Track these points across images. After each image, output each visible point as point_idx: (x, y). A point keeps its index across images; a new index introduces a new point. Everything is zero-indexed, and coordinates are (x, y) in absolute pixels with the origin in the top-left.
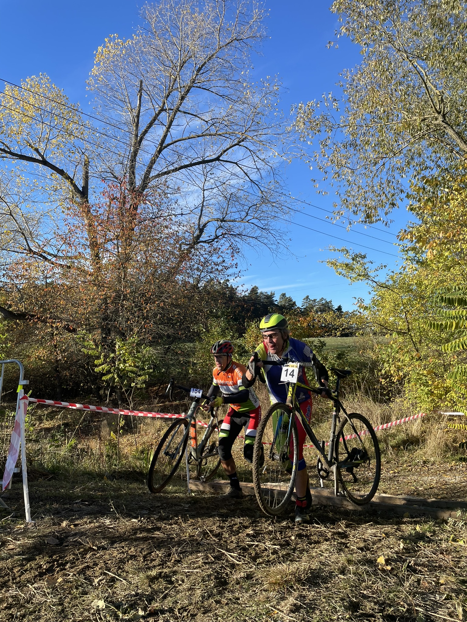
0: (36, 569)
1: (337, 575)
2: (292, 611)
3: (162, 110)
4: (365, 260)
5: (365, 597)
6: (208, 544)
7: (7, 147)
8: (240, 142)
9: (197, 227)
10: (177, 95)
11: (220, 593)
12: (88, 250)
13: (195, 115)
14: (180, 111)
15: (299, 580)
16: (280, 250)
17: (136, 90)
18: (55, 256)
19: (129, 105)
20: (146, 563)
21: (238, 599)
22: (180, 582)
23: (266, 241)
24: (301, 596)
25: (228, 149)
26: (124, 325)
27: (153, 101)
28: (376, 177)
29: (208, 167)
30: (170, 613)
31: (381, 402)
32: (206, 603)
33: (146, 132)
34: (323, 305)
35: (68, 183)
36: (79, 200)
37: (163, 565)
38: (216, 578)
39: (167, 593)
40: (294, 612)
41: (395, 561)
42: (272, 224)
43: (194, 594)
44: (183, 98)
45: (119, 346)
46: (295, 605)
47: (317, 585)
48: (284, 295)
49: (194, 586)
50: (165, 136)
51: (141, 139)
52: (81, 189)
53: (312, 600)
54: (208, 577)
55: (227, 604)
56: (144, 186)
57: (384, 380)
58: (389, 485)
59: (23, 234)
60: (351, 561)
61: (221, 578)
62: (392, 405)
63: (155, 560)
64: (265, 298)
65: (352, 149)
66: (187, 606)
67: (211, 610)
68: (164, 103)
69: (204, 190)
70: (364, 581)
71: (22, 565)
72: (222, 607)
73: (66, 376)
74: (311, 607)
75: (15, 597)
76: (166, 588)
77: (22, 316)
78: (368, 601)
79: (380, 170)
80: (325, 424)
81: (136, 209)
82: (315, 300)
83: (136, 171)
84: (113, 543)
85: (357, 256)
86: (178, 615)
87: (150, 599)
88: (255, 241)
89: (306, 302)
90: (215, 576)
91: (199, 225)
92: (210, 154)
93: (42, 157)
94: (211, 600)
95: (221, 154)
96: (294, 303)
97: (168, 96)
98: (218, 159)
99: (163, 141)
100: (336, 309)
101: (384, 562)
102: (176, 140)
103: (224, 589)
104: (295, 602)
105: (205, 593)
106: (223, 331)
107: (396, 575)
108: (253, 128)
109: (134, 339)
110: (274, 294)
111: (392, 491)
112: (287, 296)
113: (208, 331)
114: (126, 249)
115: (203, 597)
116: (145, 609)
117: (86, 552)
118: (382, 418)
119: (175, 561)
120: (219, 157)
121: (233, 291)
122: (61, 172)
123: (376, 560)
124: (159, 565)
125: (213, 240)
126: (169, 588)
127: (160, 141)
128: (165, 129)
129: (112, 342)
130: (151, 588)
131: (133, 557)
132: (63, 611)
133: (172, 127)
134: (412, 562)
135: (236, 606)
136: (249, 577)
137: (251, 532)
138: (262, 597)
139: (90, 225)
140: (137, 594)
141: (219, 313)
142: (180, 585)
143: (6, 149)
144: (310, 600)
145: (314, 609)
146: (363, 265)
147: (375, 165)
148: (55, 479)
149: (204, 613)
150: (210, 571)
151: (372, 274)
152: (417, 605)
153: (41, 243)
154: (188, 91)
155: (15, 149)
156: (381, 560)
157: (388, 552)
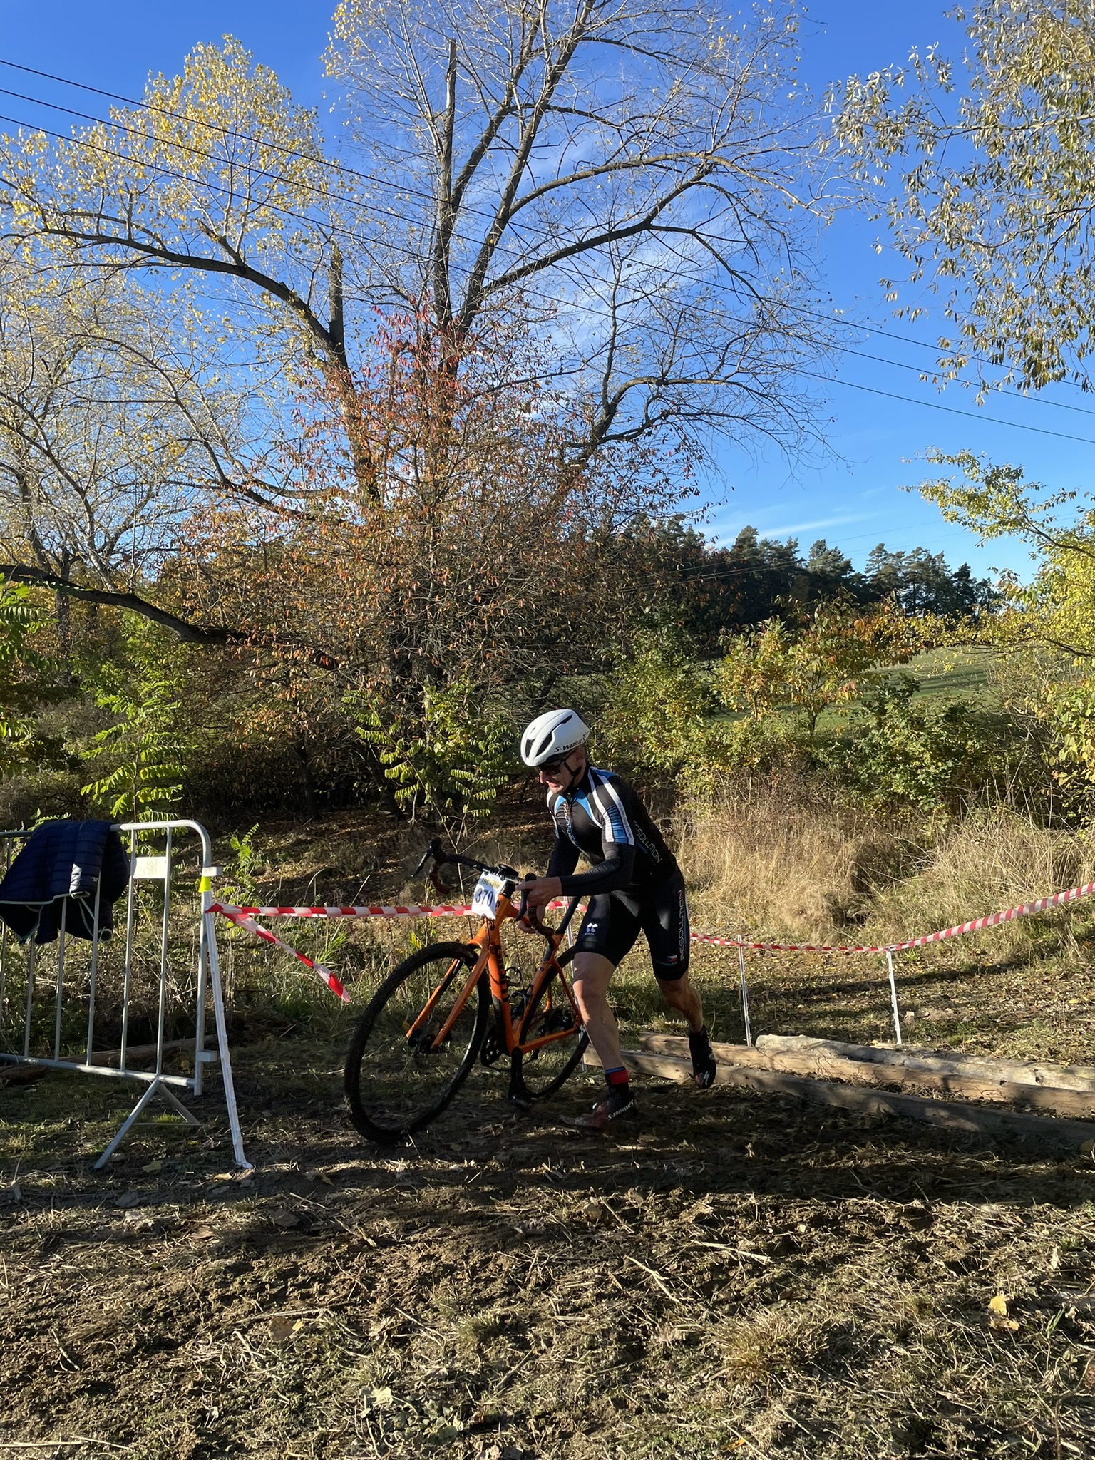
0: (252, 1296)
1: (888, 1346)
2: (777, 1443)
3: (508, 109)
4: (1020, 483)
5: (947, 1408)
6: (610, 1241)
7: (158, 240)
8: (699, 178)
9: (598, 400)
10: (540, 68)
11: (626, 1379)
12: (352, 480)
13: (586, 114)
14: (549, 107)
15: (801, 1362)
16: (807, 447)
17: (442, 64)
18: (281, 492)
19: (426, 107)
20: (474, 1286)
21: (664, 1396)
22: (543, 1346)
23: (770, 425)
24: (802, 1400)
25: (671, 197)
26: (439, 648)
27: (483, 89)
28: (1050, 264)
29: (623, 244)
30: (518, 1425)
31: (1055, 825)
32: (593, 1404)
33: (469, 171)
34: (921, 565)
35: (298, 316)
36: (323, 354)
37: (510, 1294)
38: (621, 1339)
39: (515, 1374)
40: (780, 1446)
41: (1031, 1305)
42: (786, 382)
43: (571, 1380)
44: (555, 77)
45: (431, 703)
46: (784, 1426)
47: (838, 1371)
48: (820, 546)
49: (571, 1357)
50: (516, 179)
51: (459, 191)
52: (326, 327)
53: (826, 1414)
54: (604, 1336)
55: (639, 1411)
56: (472, 308)
57: (1063, 775)
58: (1067, 1034)
59: (207, 445)
60: (925, 1306)
61: (632, 1338)
62: (1081, 834)
63: (494, 1280)
64: (774, 556)
65: (989, 187)
66: (555, 1410)
67: (603, 1425)
68: (511, 95)
69: (615, 308)
70: (949, 1363)
71: (224, 1284)
72: (627, 1419)
73: (320, 767)
74: (821, 1433)
75: (210, 1366)
76: (514, 1360)
77: (216, 636)
78: (953, 1421)
79: (1063, 242)
80: (916, 878)
81: (452, 371)
82: (899, 555)
83: (449, 278)
84: (409, 1230)
85: (997, 473)
86: (535, 1432)
87: (480, 1387)
88: (743, 428)
89: (877, 562)
90: (619, 1333)
91: (605, 397)
92: (626, 216)
93: (236, 256)
94: (607, 1398)
95: (655, 213)
96: (848, 566)
97: (520, 71)
98: (646, 225)
99: (511, 192)
100: (955, 576)
101: (1004, 1311)
102: (543, 186)
103: (635, 1369)
104: (787, 1418)
105: (593, 1379)
106: (667, 658)
107: (1029, 1348)
108: (733, 137)
109: (460, 685)
110: (796, 545)
111: (1071, 1050)
112: (830, 547)
113: (631, 658)
114: (434, 470)
115: (589, 1389)
116: (465, 1416)
117: (353, 1251)
118: (1058, 865)
119: (537, 1285)
120: (650, 219)
121: (694, 544)
122: (281, 291)
123: (987, 1302)
124: (502, 1296)
125: (640, 431)
126: (518, 1359)
127: (503, 191)
128: (515, 162)
129: (415, 691)
130: (484, 1358)
131: (450, 1270)
132: (302, 1406)
133: (532, 152)
134: (1072, 1310)
135: (657, 1417)
136: (692, 1340)
137: (708, 1211)
138: (715, 1396)
139: (353, 418)
140: (452, 1374)
141: (657, 616)
142: (543, 1352)
143: (157, 245)
144: (821, 1413)
145: (825, 1437)
146: (1013, 494)
147: (1048, 231)
148: (300, 1033)
149: (588, 1433)
150: (607, 1322)
151: (1036, 516)
152: (1067, 1434)
153: (247, 465)
154: (567, 57)
155: (175, 243)
156: (999, 1304)
157: (1020, 1276)
